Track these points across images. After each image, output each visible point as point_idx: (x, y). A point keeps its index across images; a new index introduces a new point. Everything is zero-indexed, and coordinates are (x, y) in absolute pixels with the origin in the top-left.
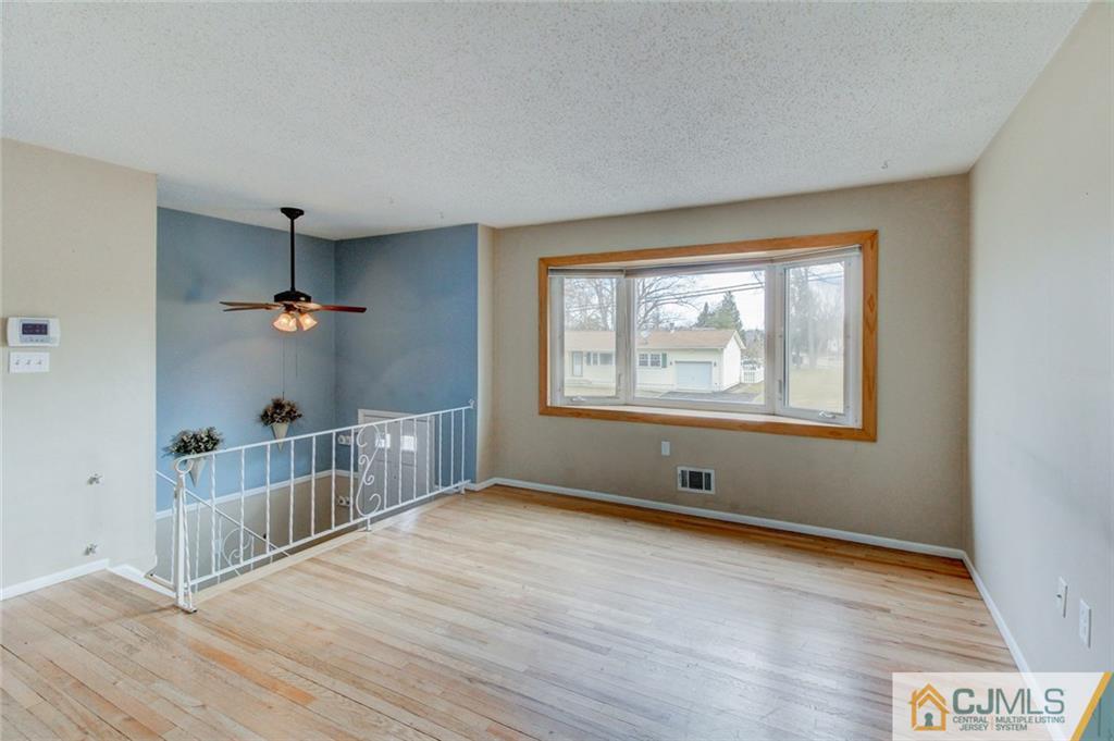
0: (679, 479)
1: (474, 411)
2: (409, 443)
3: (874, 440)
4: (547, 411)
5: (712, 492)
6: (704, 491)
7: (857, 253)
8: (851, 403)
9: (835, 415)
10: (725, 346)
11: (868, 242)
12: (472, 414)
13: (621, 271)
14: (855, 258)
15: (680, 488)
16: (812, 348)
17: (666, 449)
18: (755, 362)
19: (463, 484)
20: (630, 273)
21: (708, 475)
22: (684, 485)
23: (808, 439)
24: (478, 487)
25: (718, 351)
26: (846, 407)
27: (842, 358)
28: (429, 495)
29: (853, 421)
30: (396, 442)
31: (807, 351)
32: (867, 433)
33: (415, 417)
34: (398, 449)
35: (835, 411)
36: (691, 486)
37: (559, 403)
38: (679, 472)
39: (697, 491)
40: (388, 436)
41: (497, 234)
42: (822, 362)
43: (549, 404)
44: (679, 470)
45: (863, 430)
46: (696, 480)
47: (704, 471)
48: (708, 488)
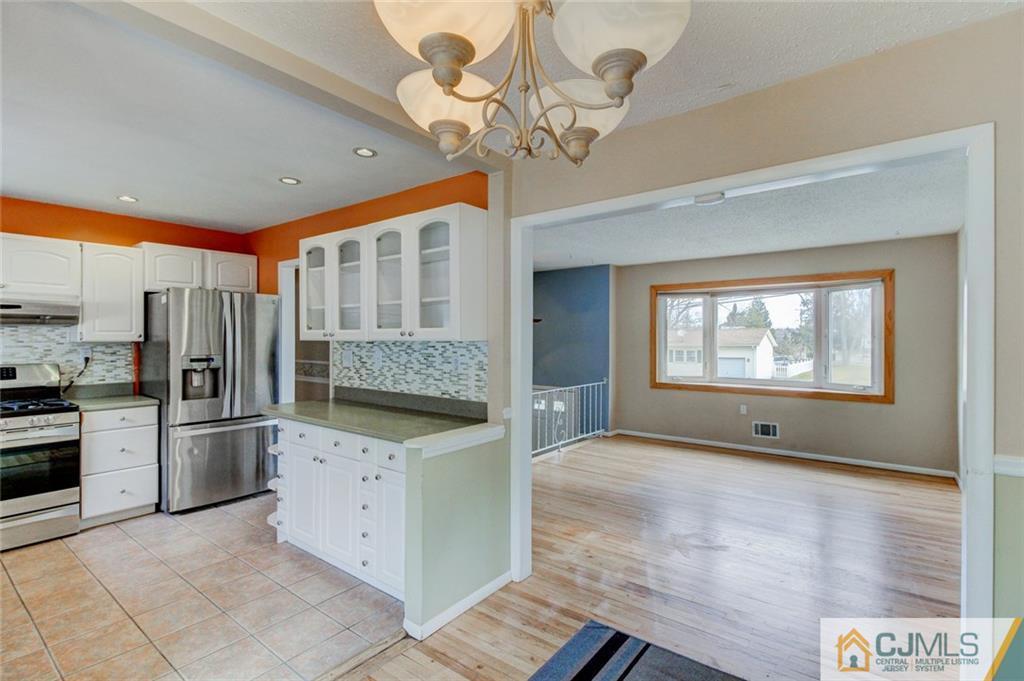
0: (754, 429)
1: (607, 385)
2: (559, 406)
3: (893, 403)
4: (655, 385)
5: (778, 437)
6: (771, 437)
7: (880, 283)
8: (876, 380)
9: (865, 388)
10: (758, 344)
11: (888, 277)
12: (606, 387)
13: (707, 293)
14: (880, 287)
15: (754, 435)
16: (845, 347)
17: (743, 410)
18: (786, 359)
19: (601, 432)
20: (713, 294)
21: (775, 427)
22: (757, 433)
23: (847, 403)
24: (610, 434)
25: (752, 348)
26: (873, 382)
27: (869, 355)
28: (574, 439)
29: (878, 390)
30: (550, 405)
31: (839, 348)
32: (888, 398)
33: (562, 389)
34: (552, 411)
35: (866, 385)
36: (762, 434)
37: (663, 381)
38: (753, 425)
39: (768, 437)
40: (543, 402)
41: (620, 269)
42: (854, 359)
43: (657, 381)
44: (754, 423)
45: (885, 396)
46: (766, 430)
47: (771, 424)
48: (775, 435)
